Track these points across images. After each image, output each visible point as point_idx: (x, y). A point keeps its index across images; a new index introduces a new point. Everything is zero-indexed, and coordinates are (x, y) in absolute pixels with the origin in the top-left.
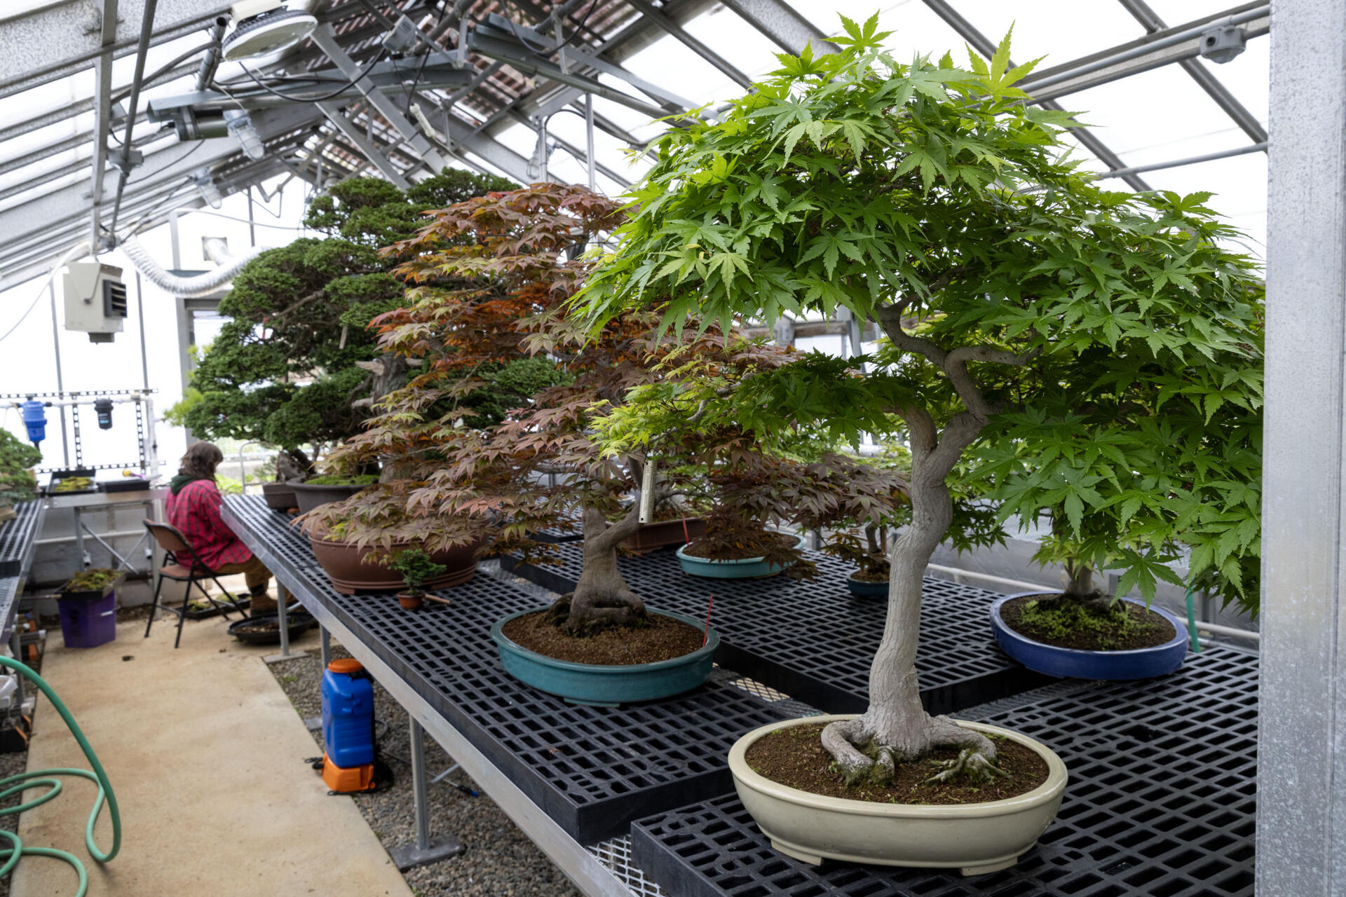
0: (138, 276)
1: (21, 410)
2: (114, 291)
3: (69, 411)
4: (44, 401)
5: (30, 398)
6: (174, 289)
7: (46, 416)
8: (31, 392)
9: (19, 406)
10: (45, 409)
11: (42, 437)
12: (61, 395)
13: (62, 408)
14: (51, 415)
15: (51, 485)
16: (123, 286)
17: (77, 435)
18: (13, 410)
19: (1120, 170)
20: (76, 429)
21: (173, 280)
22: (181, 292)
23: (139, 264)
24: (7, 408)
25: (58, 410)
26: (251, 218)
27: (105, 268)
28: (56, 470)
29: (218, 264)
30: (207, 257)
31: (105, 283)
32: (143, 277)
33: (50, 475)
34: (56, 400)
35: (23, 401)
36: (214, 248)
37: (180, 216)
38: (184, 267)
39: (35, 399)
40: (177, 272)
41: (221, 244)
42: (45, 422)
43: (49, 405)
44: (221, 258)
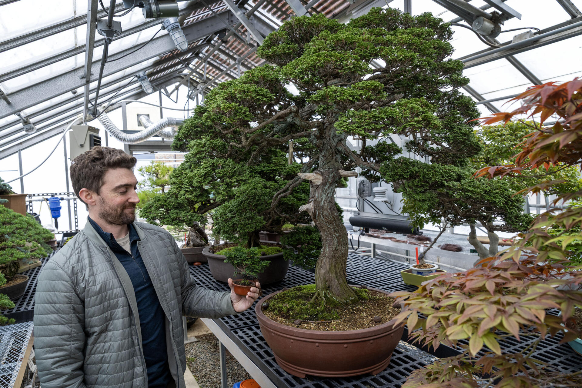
0: (106, 133)
1: (48, 202)
2: (95, 140)
3: (72, 202)
4: (60, 197)
5: (53, 196)
6: (124, 140)
7: (61, 205)
8: (54, 192)
9: (47, 200)
10: (60, 201)
11: (59, 216)
12: (68, 193)
13: (69, 201)
14: (63, 204)
15: (63, 240)
16: (100, 138)
17: (76, 215)
18: (44, 202)
19: (483, 101)
20: (76, 211)
21: (124, 135)
22: (128, 141)
23: (107, 127)
24: (42, 201)
25: (67, 202)
26: (161, 104)
27: (91, 129)
28: (65, 232)
29: (145, 127)
30: (140, 124)
31: (90, 136)
32: (109, 134)
33: (62, 235)
34: (65, 197)
35: (49, 197)
36: (143, 119)
37: (127, 104)
38: (129, 129)
39: (56, 196)
40: (125, 131)
41: (147, 117)
42: (60, 208)
43: (62, 199)
44: (147, 124)
